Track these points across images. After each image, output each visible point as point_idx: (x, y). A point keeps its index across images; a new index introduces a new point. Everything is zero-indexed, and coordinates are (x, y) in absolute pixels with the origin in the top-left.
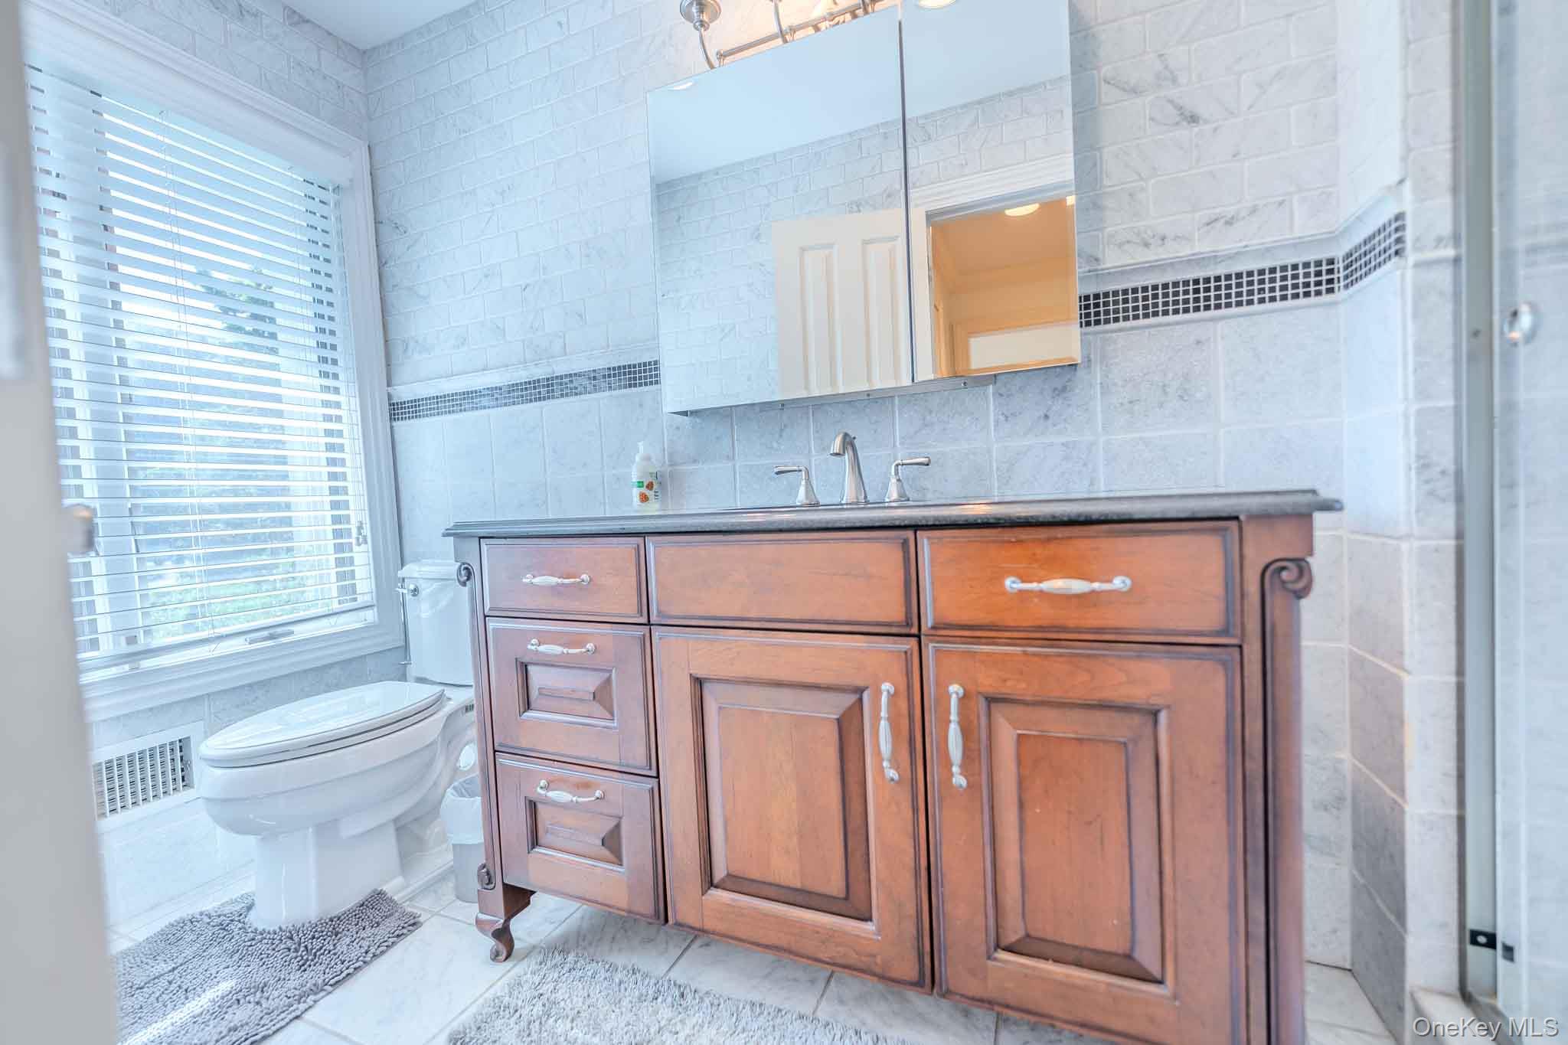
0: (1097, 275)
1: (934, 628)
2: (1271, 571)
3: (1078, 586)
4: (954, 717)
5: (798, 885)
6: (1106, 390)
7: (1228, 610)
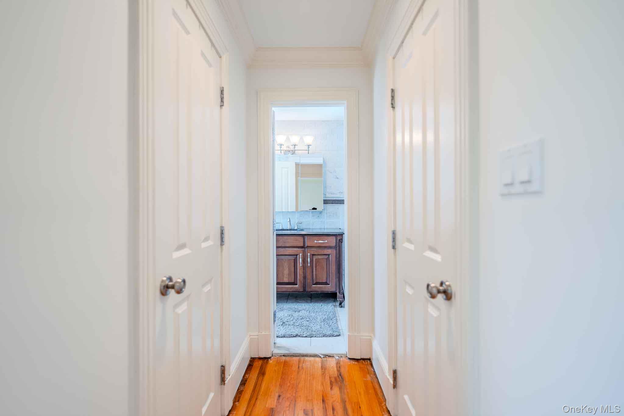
0: (326, 197)
1: (307, 247)
2: (339, 240)
3: (322, 242)
4: (309, 257)
5: (288, 282)
6: (326, 214)
7: (336, 244)
